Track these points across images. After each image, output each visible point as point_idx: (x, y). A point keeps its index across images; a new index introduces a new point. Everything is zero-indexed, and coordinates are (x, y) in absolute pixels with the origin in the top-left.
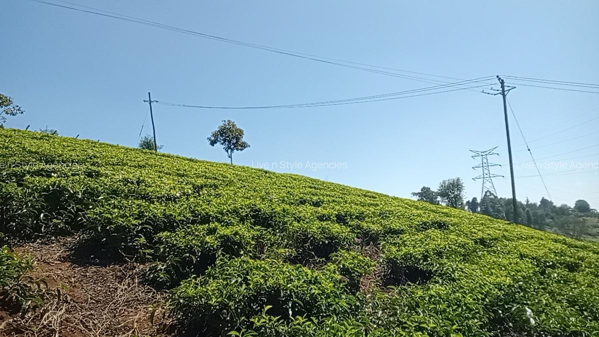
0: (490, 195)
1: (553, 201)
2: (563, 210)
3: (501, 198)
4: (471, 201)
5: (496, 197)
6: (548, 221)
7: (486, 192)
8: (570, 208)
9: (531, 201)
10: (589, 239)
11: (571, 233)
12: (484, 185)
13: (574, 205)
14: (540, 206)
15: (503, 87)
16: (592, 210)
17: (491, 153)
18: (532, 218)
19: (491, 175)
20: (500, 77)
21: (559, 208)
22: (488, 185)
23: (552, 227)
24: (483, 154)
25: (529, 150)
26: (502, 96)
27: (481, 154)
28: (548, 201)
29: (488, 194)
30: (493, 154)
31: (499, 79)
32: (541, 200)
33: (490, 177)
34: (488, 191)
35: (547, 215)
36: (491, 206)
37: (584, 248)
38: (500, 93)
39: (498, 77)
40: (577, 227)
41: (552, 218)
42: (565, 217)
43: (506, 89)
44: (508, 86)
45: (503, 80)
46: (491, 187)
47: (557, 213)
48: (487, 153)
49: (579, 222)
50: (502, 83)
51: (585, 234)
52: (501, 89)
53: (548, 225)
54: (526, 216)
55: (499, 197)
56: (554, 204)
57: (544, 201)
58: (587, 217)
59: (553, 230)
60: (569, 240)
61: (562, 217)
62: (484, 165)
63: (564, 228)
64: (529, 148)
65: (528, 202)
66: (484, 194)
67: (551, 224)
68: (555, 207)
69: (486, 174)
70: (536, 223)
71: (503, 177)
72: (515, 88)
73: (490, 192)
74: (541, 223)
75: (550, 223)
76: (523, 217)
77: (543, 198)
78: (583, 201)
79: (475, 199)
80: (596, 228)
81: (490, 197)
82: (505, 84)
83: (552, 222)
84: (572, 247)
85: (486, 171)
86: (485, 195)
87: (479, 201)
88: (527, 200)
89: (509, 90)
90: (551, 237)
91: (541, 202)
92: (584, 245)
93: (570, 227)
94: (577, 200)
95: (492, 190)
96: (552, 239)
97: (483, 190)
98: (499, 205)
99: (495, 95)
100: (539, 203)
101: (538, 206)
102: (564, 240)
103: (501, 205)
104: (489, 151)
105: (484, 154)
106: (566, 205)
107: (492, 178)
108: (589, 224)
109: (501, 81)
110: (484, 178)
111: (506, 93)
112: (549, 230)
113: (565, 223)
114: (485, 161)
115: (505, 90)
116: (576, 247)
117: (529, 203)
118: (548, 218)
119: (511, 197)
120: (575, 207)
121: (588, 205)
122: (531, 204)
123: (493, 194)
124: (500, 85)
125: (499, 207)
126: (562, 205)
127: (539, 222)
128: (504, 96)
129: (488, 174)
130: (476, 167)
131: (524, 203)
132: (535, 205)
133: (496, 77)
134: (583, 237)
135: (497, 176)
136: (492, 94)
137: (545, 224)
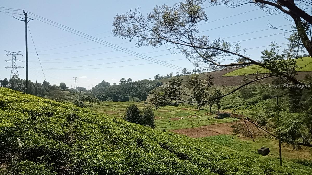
0: (16, 78)
1: (49, 83)
2: (54, 87)
4: (3, 80)
5: (19, 79)
6: (46, 92)
8: (57, 86)
9: (38, 82)
10: (64, 101)
11: (57, 99)
12: (13, 72)
13: (59, 85)
14: (43, 85)
15: (26, 17)
16: (67, 87)
17: (18, 54)
18: (38, 91)
20: (25, 11)
21: (52, 86)
22: (15, 72)
23: (47, 96)
24: (13, 54)
25: (37, 55)
27: (12, 53)
28: (47, 82)
29: (15, 77)
30: (19, 54)
31: (25, 12)
32: (43, 82)
33: (16, 67)
34: (15, 75)
35: (46, 89)
37: (59, 105)
38: (24, 21)
39: (23, 11)
40: (59, 96)
41: (48, 91)
42: (54, 90)
43: (28, 19)
44: (29, 18)
45: (26, 14)
46: (16, 73)
47: (51, 89)
48: (16, 53)
49: (60, 93)
50: (26, 15)
51: (63, 99)
52: (25, 18)
53: (46, 95)
54: (35, 90)
55: (21, 79)
56: (50, 84)
57: (45, 83)
58: (65, 91)
60: (52, 101)
61: (53, 91)
62: (13, 60)
63: (53, 96)
65: (37, 82)
66: (12, 76)
67: (48, 94)
69: (14, 66)
70: (40, 93)
72: (33, 20)
74: (43, 93)
75: (47, 93)
76: (33, 90)
77: (45, 81)
78: (64, 83)
79: (6, 79)
80: (68, 96)
81: (16, 79)
82: (27, 16)
83: (48, 93)
84: (53, 105)
85: (14, 64)
86: (13, 77)
87: (8, 80)
88: (37, 81)
89: (29, 20)
90: (44, 100)
92: (59, 104)
93: (56, 95)
94: (61, 83)
95: (17, 75)
97: (11, 74)
99: (21, 21)
100: (42, 83)
102: (50, 102)
103: (21, 83)
104: (17, 53)
105: (14, 54)
106: (56, 85)
107: (17, 68)
108: (65, 94)
109: (25, 14)
110: (12, 67)
111: (27, 21)
113: (54, 94)
114: (14, 58)
115: (27, 20)
116: (55, 105)
117: (37, 83)
118: (46, 91)
119: (25, 80)
120: (59, 86)
121: (66, 85)
123: (18, 77)
124: (25, 16)
126: (54, 85)
127: (42, 93)
128: (26, 23)
130: (8, 61)
131: (35, 83)
132: (40, 84)
133: (22, 11)
134: (62, 100)
135: (21, 67)
136: (19, 20)
137: (44, 94)
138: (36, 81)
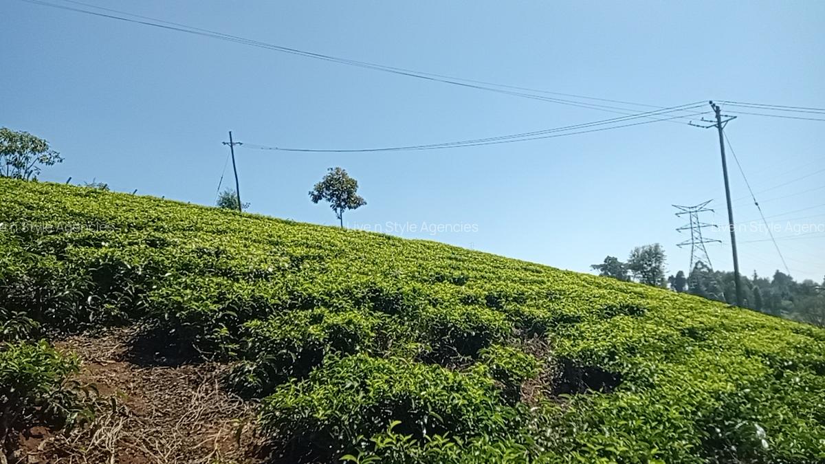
0: (702, 268)
1: (792, 275)
2: (807, 288)
3: (718, 272)
4: (675, 276)
5: (710, 270)
6: (785, 303)
7: (697, 264)
8: (816, 285)
9: (761, 276)
11: (820, 321)
12: (694, 254)
13: (823, 281)
14: (773, 282)
15: (718, 116)
17: (702, 209)
18: (762, 299)
19: (703, 240)
20: (714, 102)
21: (801, 285)
22: (699, 254)
23: (790, 311)
24: (691, 210)
25: (757, 204)
26: (717, 129)
27: (688, 210)
28: (784, 275)
29: (699, 266)
30: (706, 210)
31: (713, 106)
32: (774, 274)
33: (702, 242)
34: (699, 262)
35: (783, 295)
36: (704, 283)
38: (715, 125)
39: (711, 102)
41: (791, 299)
42: (810, 297)
43: (723, 119)
44: (726, 116)
45: (718, 107)
46: (703, 255)
47: (798, 293)
48: (697, 209)
50: (718, 111)
52: (716, 120)
53: (785, 309)
54: (753, 296)
55: (715, 271)
56: (794, 280)
57: (779, 276)
59: (793, 317)
60: (815, 330)
61: (805, 298)
62: (694, 225)
63: (808, 313)
64: (757, 202)
65: (756, 276)
66: (694, 265)
67: (790, 307)
68: (794, 283)
69: (697, 239)
70: (768, 306)
71: (720, 241)
72: (735, 117)
73: (702, 263)
74: (776, 306)
75: (788, 305)
76: (749, 298)
77: (778, 271)
79: (680, 274)
81: (702, 270)
82: (721, 113)
83: (791, 304)
84: (821, 340)
85: (696, 235)
86: (696, 268)
87: (686, 275)
88: (755, 274)
89: (727, 121)
90: (790, 326)
91: (775, 276)
93: (817, 311)
95: (704, 260)
96: (791, 329)
97: (692, 260)
98: (716, 282)
99: (707, 127)
100: (771, 279)
101: (770, 282)
102: (808, 330)
103: (718, 281)
104: (700, 207)
105: (693, 211)
106: (811, 282)
107: (704, 244)
109: (715, 108)
110: (693, 243)
111: (723, 125)
112: (786, 316)
113: (810, 307)
114: (694, 219)
115: (722, 121)
117: (758, 278)
118: (786, 299)
119: (732, 270)
122: (761, 280)
123: (706, 266)
124: (715, 114)
125: (715, 284)
126: (806, 281)
127: (773, 305)
128: (720, 129)
129: (699, 238)
130: (682, 229)
131: (751, 278)
132: (766, 280)
133: (708, 103)
135: (712, 241)
136: (703, 127)
137: (781, 308)
138: (753, 273)
